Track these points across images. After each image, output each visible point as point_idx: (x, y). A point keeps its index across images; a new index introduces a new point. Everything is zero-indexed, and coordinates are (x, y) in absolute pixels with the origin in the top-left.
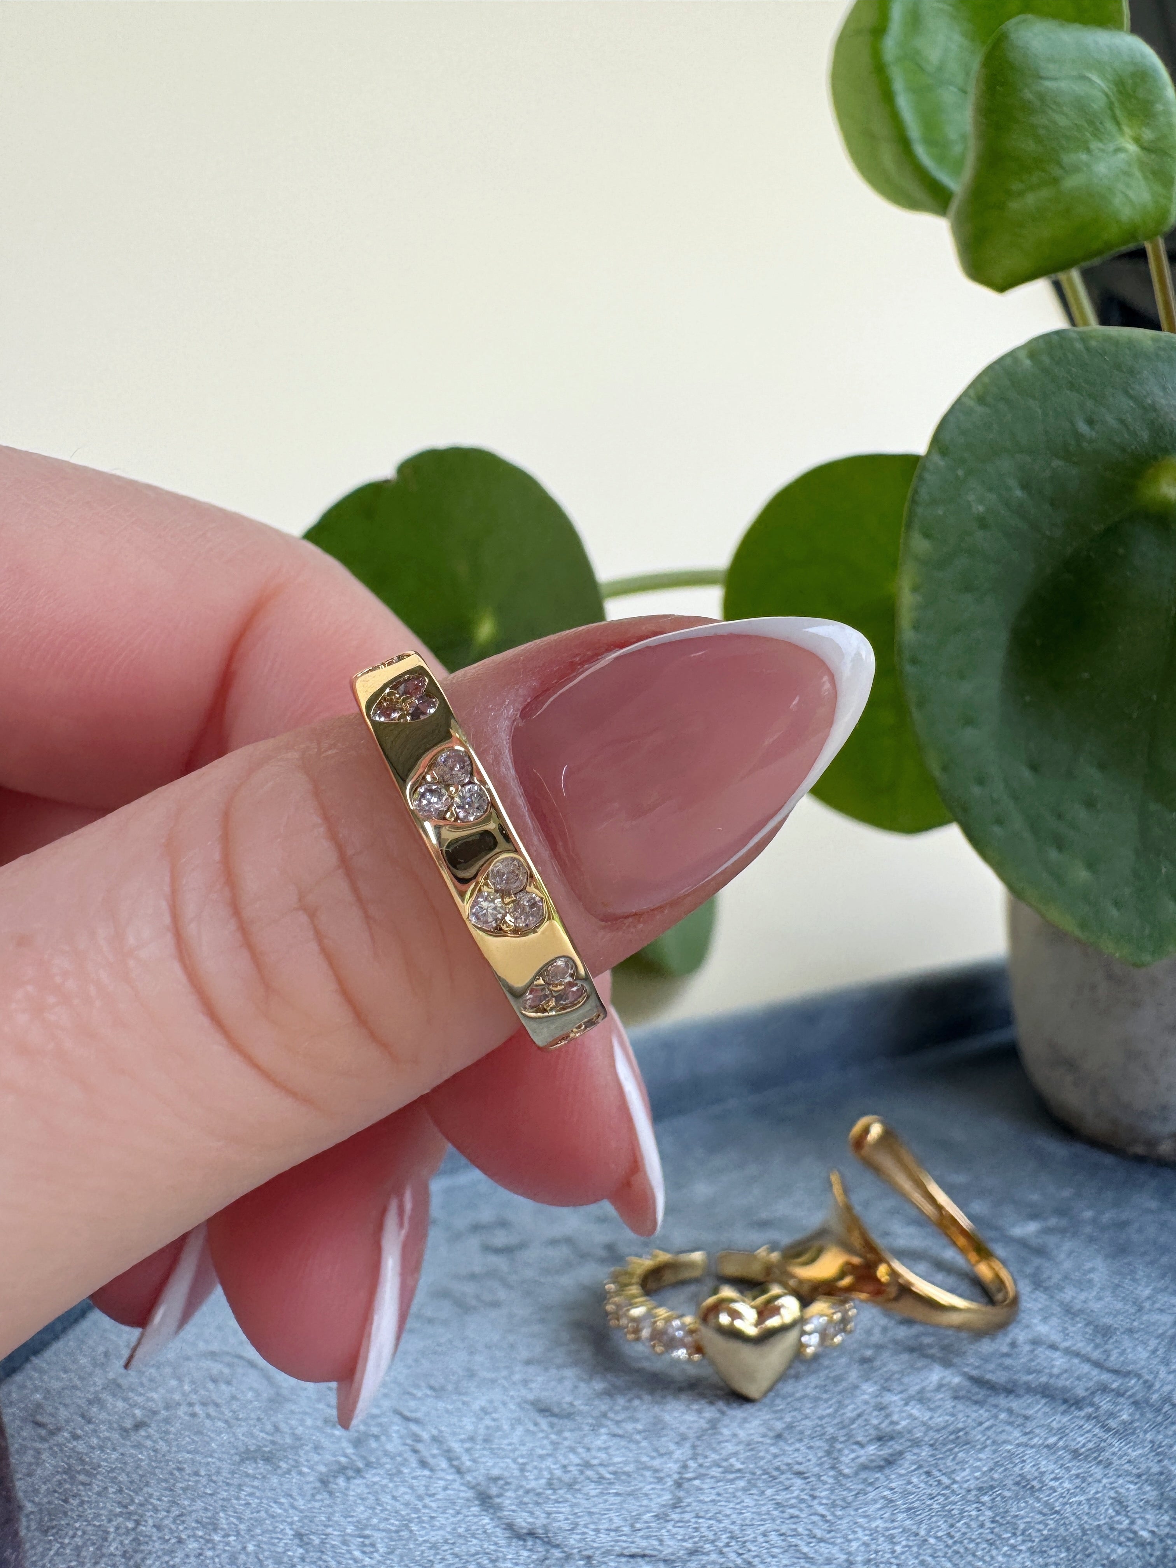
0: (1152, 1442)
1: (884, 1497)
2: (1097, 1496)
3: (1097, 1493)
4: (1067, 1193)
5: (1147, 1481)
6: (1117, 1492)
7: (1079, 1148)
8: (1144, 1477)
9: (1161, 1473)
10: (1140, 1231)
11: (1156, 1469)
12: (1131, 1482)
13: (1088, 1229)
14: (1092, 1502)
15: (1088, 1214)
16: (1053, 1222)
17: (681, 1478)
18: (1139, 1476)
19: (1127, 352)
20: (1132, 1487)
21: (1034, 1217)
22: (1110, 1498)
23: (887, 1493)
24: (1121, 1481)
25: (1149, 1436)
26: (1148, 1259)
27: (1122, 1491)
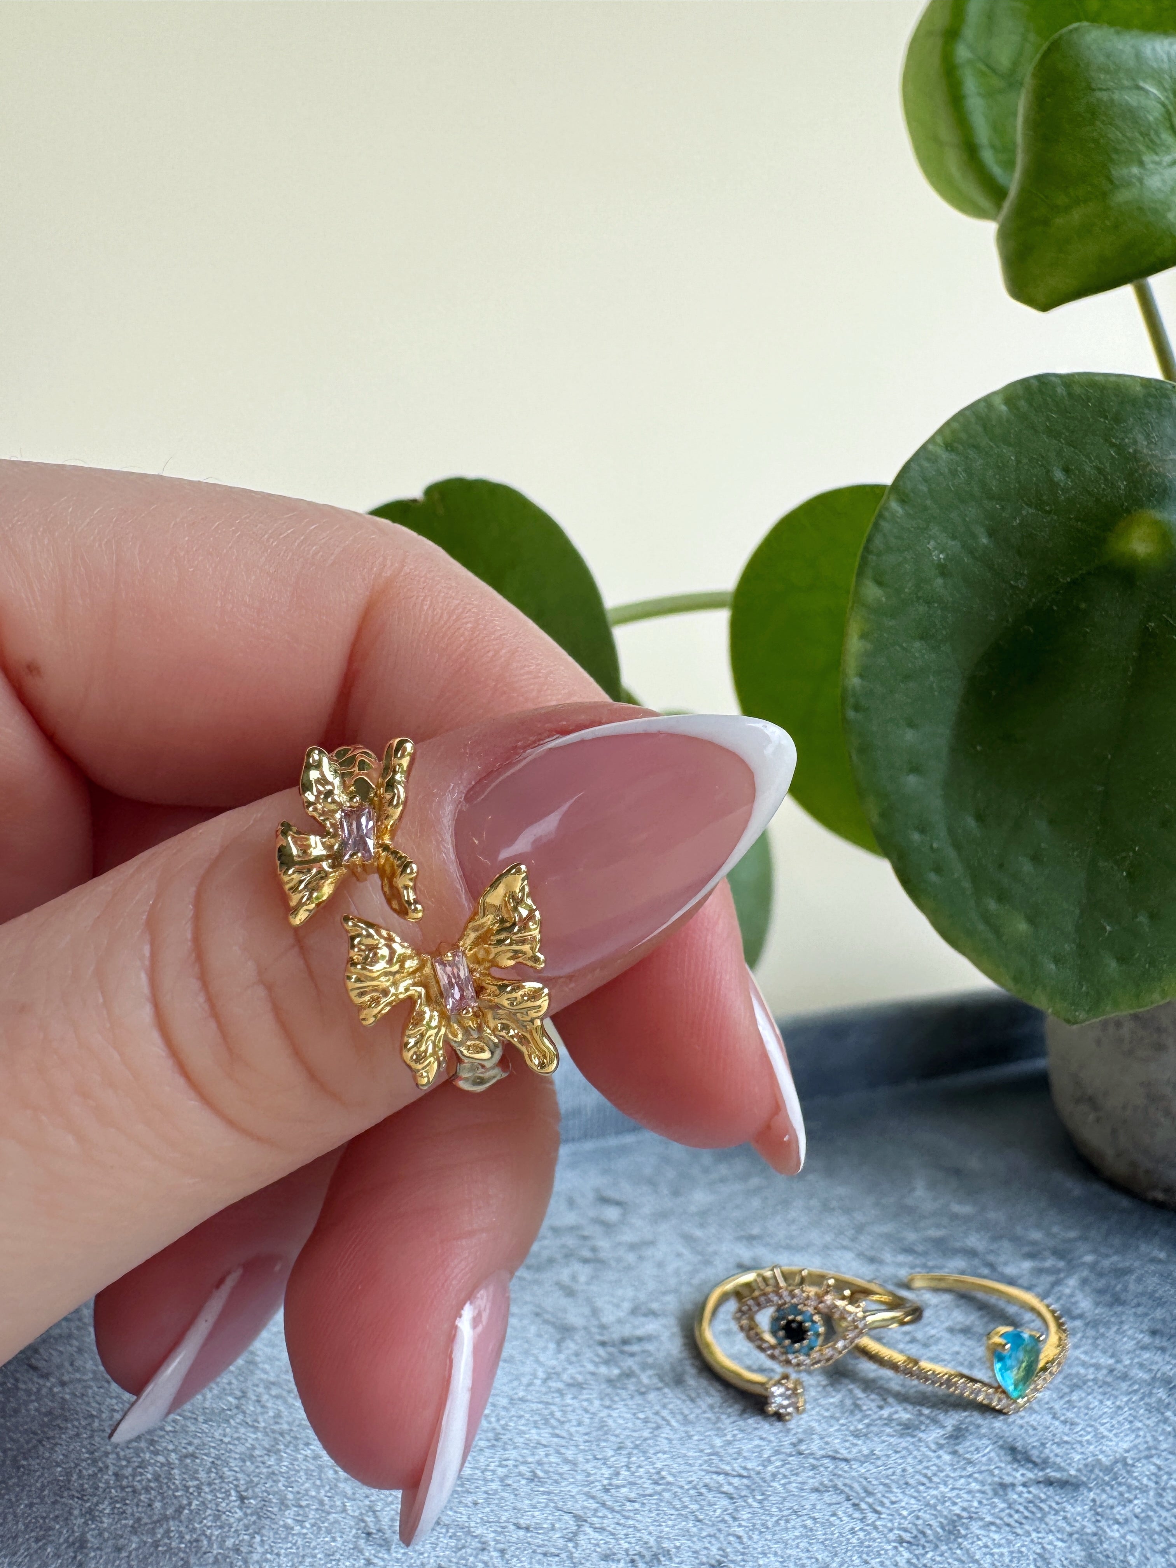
0: (1094, 1501)
1: (805, 1527)
2: (1023, 1549)
3: (1023, 1546)
4: (1072, 1234)
5: (1077, 1540)
6: (1043, 1548)
7: (1097, 1188)
8: (1076, 1536)
9: (1095, 1534)
10: (1139, 1280)
11: (1091, 1529)
12: (1062, 1540)
13: (1085, 1273)
14: (1014, 1555)
15: (1089, 1258)
16: (1049, 1263)
17: (610, 1484)
18: (1070, 1535)
19: (1113, 398)
20: (1059, 1544)
21: (1031, 1256)
22: (1035, 1553)
23: (809, 1523)
24: (1051, 1537)
25: (1092, 1495)
26: (1140, 1310)
27: (1049, 1547)
